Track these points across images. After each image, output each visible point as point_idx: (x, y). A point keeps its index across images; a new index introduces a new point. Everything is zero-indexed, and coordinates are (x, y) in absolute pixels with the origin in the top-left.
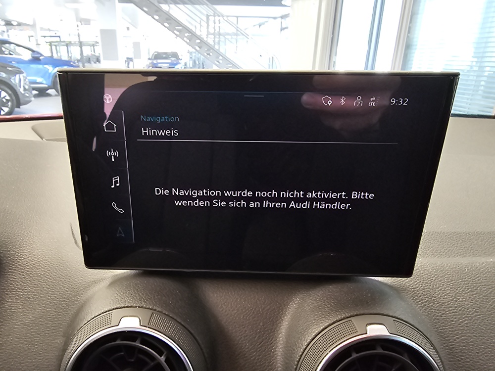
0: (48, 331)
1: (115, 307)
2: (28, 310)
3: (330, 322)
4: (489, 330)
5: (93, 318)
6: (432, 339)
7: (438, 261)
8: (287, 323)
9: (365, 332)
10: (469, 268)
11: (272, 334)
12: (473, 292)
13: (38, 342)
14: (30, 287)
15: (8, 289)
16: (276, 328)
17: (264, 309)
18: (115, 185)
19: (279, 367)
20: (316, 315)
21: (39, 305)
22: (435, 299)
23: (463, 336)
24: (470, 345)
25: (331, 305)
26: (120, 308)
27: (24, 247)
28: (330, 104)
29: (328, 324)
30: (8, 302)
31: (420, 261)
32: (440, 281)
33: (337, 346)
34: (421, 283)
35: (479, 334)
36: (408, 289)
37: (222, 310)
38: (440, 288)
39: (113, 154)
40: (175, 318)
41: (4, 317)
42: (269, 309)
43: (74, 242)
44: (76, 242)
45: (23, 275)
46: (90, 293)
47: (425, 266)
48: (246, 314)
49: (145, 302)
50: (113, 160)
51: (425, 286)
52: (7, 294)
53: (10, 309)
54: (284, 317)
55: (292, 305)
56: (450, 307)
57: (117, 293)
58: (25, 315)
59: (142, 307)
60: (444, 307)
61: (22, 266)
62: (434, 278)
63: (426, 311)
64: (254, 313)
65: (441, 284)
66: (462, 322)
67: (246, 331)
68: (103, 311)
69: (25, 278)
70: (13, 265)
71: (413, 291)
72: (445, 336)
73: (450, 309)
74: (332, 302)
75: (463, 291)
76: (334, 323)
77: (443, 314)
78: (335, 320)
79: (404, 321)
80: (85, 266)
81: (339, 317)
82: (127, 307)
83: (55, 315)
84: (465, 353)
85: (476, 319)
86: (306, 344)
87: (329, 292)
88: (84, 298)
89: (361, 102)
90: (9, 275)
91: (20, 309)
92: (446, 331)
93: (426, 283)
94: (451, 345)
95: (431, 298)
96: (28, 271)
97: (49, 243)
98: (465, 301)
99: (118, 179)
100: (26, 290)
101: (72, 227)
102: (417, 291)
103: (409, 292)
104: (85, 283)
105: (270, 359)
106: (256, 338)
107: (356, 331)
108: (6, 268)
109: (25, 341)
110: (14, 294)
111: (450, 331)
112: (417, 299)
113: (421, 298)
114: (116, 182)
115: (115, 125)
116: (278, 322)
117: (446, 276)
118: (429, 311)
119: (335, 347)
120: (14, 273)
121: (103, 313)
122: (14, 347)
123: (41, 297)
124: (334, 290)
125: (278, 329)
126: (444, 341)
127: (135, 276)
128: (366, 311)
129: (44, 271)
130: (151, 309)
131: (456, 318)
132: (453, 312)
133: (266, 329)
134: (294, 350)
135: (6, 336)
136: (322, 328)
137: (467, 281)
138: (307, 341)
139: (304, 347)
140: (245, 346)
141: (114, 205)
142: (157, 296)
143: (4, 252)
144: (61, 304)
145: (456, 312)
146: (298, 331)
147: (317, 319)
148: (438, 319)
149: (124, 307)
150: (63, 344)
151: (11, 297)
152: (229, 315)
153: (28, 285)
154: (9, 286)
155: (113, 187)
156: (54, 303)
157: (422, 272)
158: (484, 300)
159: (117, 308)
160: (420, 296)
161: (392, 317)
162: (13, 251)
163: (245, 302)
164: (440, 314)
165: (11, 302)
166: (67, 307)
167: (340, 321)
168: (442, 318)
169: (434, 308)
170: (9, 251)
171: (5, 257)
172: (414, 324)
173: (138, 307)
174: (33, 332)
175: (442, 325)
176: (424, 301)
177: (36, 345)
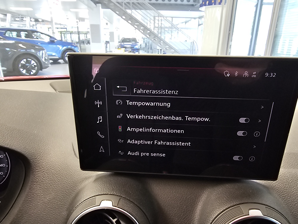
0: (58, 207)
1: (98, 194)
2: (46, 194)
3: (227, 207)
5: (85, 201)
6: (289, 219)
7: (293, 171)
8: (200, 207)
9: (248, 214)
11: (191, 213)
13: (52, 213)
14: (48, 180)
15: (35, 181)
16: (193, 210)
17: (186, 197)
18: (99, 121)
20: (218, 202)
21: (53, 191)
22: (291, 194)
25: (227, 197)
26: (101, 195)
27: (45, 156)
28: (228, 76)
29: (225, 208)
30: (34, 189)
31: (283, 171)
32: (295, 183)
34: (282, 184)
36: (274, 188)
37: (162, 198)
38: (295, 188)
39: (99, 103)
40: (133, 202)
41: (32, 198)
42: (189, 198)
43: (74, 154)
44: (75, 154)
45: (44, 173)
46: (83, 185)
47: (285, 174)
48: (176, 200)
49: (116, 192)
50: (99, 107)
51: (285, 186)
52: (34, 184)
53: (36, 194)
54: (199, 203)
55: (204, 195)
57: (99, 185)
58: (44, 197)
59: (114, 195)
61: (43, 168)
62: (291, 182)
63: (286, 202)
64: (180, 200)
65: (295, 185)
67: (175, 211)
68: (90, 196)
69: (45, 175)
70: (38, 167)
71: (278, 189)
74: (228, 195)
76: (229, 208)
77: (296, 204)
78: (230, 206)
79: (272, 208)
80: (80, 169)
81: (232, 204)
82: (105, 194)
83: (62, 198)
86: (212, 220)
87: (227, 188)
88: (79, 188)
89: (247, 75)
90: (36, 173)
91: (42, 193)
93: (286, 184)
95: (289, 194)
96: (47, 171)
97: (59, 154)
99: (101, 118)
100: (45, 182)
101: (73, 145)
102: (280, 189)
103: (275, 190)
104: (80, 179)
106: (181, 215)
107: (242, 213)
108: (34, 169)
109: (44, 213)
110: (38, 184)
112: (280, 194)
113: (282, 193)
114: (100, 120)
115: (100, 86)
116: (195, 206)
118: (287, 202)
120: (39, 171)
121: (91, 198)
122: (38, 216)
123: (54, 187)
124: (229, 187)
125: (195, 210)
126: (297, 220)
127: (110, 175)
128: (249, 201)
129: (57, 171)
130: (119, 196)
133: (188, 210)
136: (221, 210)
138: (212, 218)
139: (211, 222)
140: (175, 220)
141: (98, 133)
142: (123, 188)
143: (33, 159)
144: (65, 191)
146: (207, 212)
147: (219, 205)
148: (293, 207)
149: (103, 194)
150: (66, 216)
151: (36, 186)
152: (165, 201)
153: (47, 179)
154: (35, 179)
155: (98, 122)
156: (62, 190)
157: (283, 177)
159: (99, 195)
160: (282, 192)
161: (265, 205)
162: (38, 158)
163: (175, 193)
164: (294, 204)
165: (36, 189)
166: (69, 193)
167: (233, 206)
168: (296, 206)
169: (290, 200)
170: (36, 159)
171: (34, 162)
172: (278, 210)
173: (112, 195)
174: (49, 207)
175: (295, 210)
176: (284, 196)
177: (51, 215)
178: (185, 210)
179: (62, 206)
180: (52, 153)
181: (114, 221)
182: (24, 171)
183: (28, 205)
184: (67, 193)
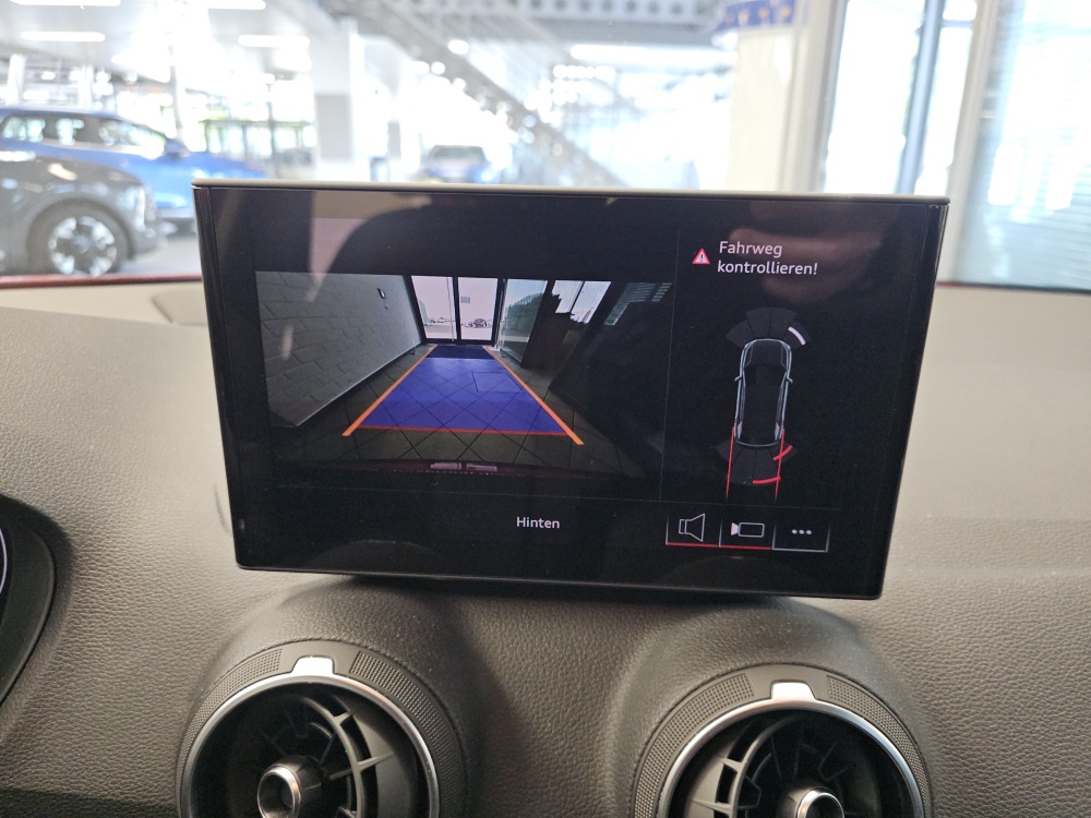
0: (160, 689)
1: (288, 640)
2: (123, 649)
3: (705, 678)
4: (1030, 707)
5: (245, 660)
8: (629, 685)
9: (768, 696)
10: (1005, 588)
12: (1006, 634)
13: (140, 710)
14: (129, 604)
15: (87, 607)
19: (607, 769)
20: (682, 666)
21: (144, 639)
22: (929, 645)
23: (976, 718)
24: (992, 735)
25: (712, 649)
26: (296, 642)
27: (120, 527)
29: (700, 682)
30: (85, 631)
32: (944, 611)
33: (712, 722)
34: (904, 615)
35: (1010, 714)
38: (942, 625)
40: (405, 664)
41: (77, 660)
43: (219, 520)
44: (223, 522)
45: (117, 581)
49: (348, 633)
51: (912, 621)
52: (84, 617)
53: (89, 647)
54: (624, 673)
55: (643, 650)
56: (957, 663)
57: (295, 614)
58: (117, 658)
59: (340, 641)
60: (947, 663)
61: (115, 564)
62: (931, 606)
63: (909, 670)
65: (944, 617)
66: (979, 692)
67: (547, 699)
68: (263, 647)
69: (118, 587)
70: (97, 560)
71: (887, 630)
72: (942, 717)
73: (958, 666)
74: (715, 643)
75: (987, 631)
76: (712, 679)
77: (943, 675)
78: (715, 674)
79: (849, 679)
80: (236, 564)
81: (723, 669)
82: (311, 640)
83: (175, 660)
84: (978, 750)
85: (1005, 687)
86: (657, 720)
87: (714, 624)
88: (232, 629)
90: (90, 579)
91: (108, 645)
92: (944, 709)
93: (916, 615)
94: (952, 736)
95: (921, 644)
96: (126, 574)
97: (170, 522)
98: (989, 651)
100: (121, 609)
101: (216, 494)
103: (878, 632)
104: (236, 600)
105: (592, 755)
107: (750, 693)
108: (84, 566)
109: (115, 707)
110: (97, 617)
111: (952, 708)
112: (892, 645)
113: (901, 642)
116: (611, 682)
117: (957, 603)
118: (914, 669)
119: (708, 724)
120: (99, 575)
121: (264, 650)
122: (94, 719)
123: (149, 625)
124: (724, 620)
125: (610, 697)
126: (939, 727)
128: (777, 659)
129: (159, 575)
130: (358, 645)
131: (966, 684)
132: (963, 672)
133: (587, 697)
134: (635, 733)
135: (79, 696)
136: (688, 689)
137: (997, 612)
138: (660, 714)
139: (654, 727)
140: (544, 728)
142: (373, 623)
143: (81, 534)
144: (186, 639)
145: (969, 672)
146: (647, 698)
147: (683, 673)
148: (932, 685)
149: (305, 640)
151: (91, 622)
153: (125, 601)
154: (87, 601)
156: (175, 636)
157: (906, 593)
158: (1028, 650)
159: (293, 642)
160: (900, 640)
161: (825, 670)
162: (99, 533)
163: (549, 644)
164: (935, 676)
165: (90, 632)
166: (199, 645)
167: (723, 675)
168: (940, 682)
169: (925, 664)
170: (91, 533)
171: (83, 543)
172: (870, 686)
173: (334, 640)
174: (132, 691)
175: (938, 696)
176: (905, 650)
177: (137, 716)
178: (578, 695)
179: (174, 687)
180: (147, 517)
181: (337, 721)
182: (52, 572)
183: (62, 684)
184: (192, 644)
